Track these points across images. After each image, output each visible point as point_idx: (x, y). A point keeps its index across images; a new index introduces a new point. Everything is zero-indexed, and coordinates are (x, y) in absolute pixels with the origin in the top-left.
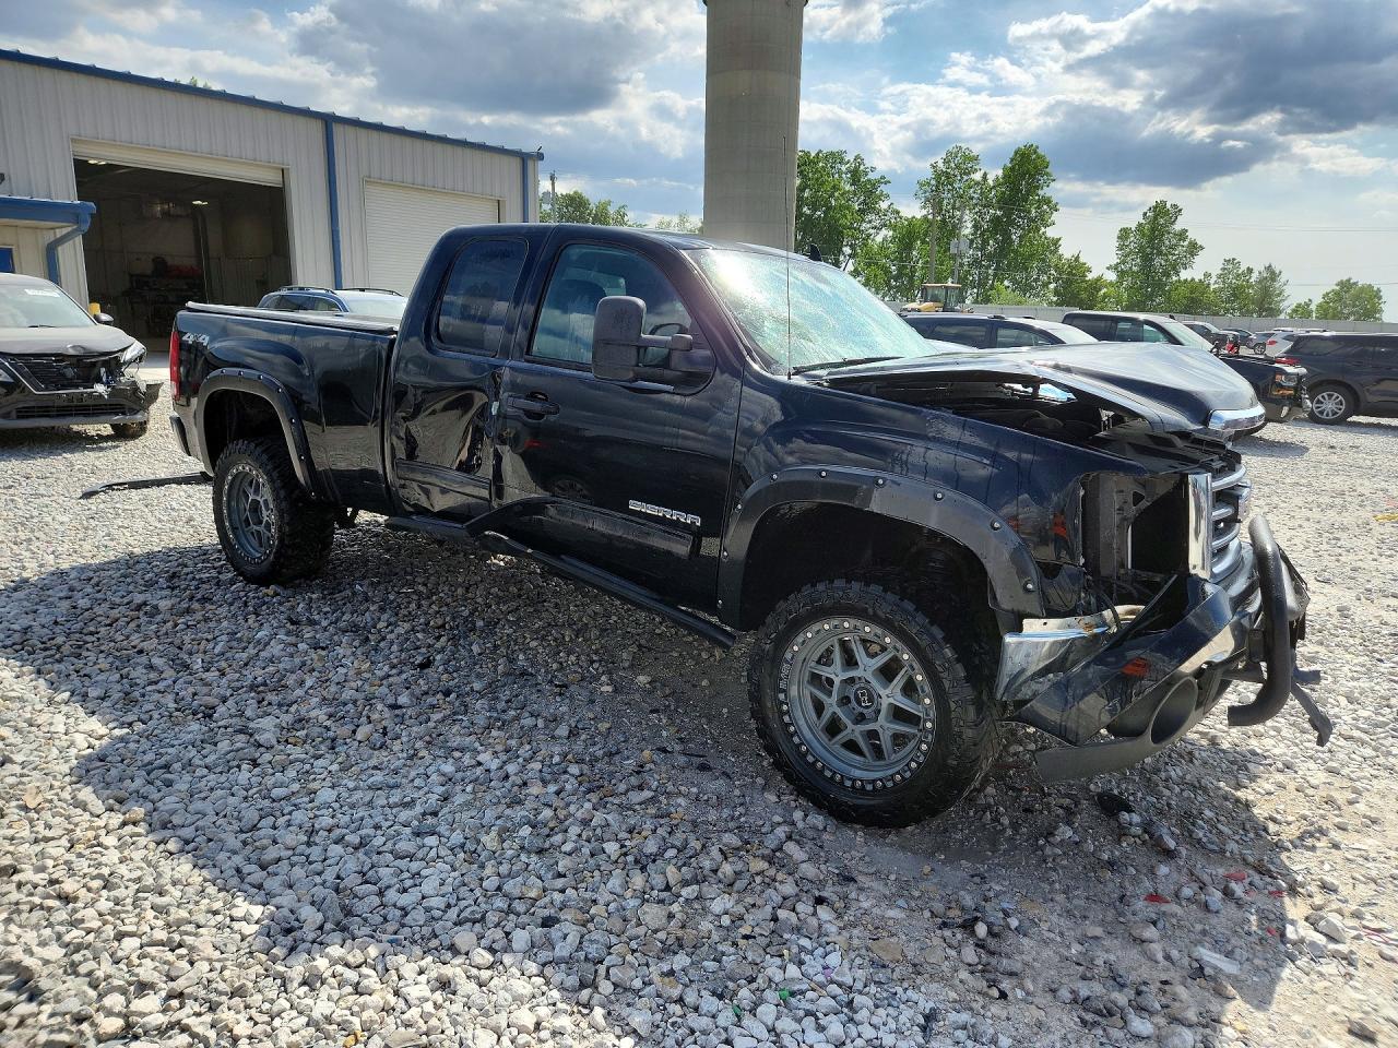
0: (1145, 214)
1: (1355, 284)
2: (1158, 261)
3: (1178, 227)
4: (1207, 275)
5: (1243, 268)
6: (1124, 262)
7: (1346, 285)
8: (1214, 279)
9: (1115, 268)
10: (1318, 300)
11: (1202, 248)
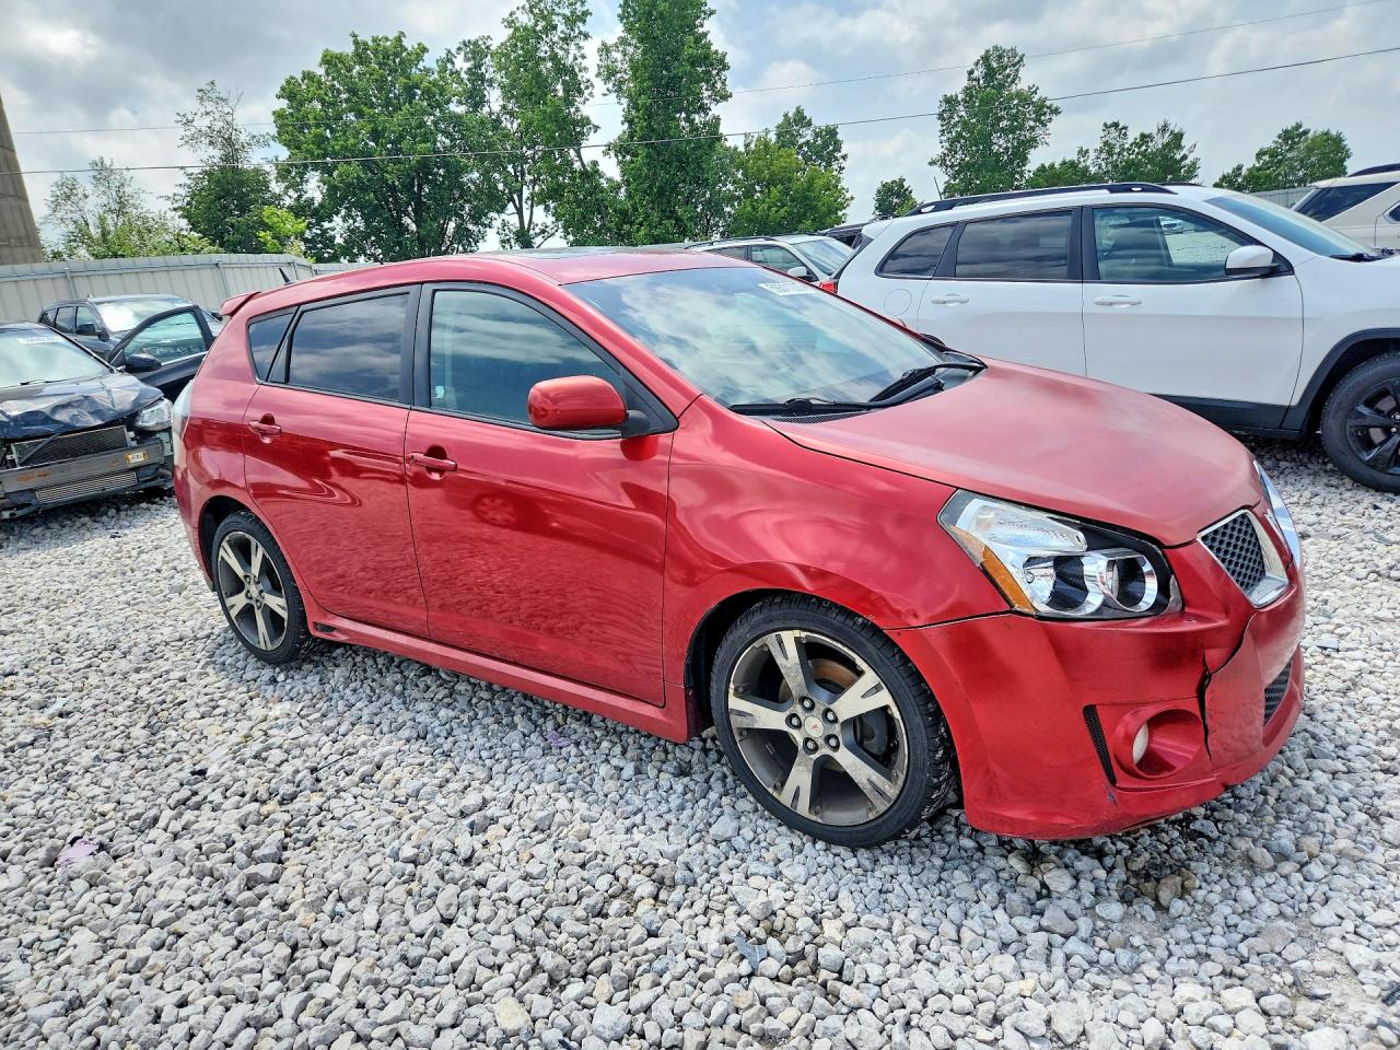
0: (971, 73)
1: (1306, 133)
2: (1000, 143)
3: (1022, 85)
4: (1083, 153)
5: (1133, 135)
6: (952, 150)
7: (1291, 136)
8: (1092, 155)
9: (942, 161)
10: (1249, 162)
11: (1056, 111)
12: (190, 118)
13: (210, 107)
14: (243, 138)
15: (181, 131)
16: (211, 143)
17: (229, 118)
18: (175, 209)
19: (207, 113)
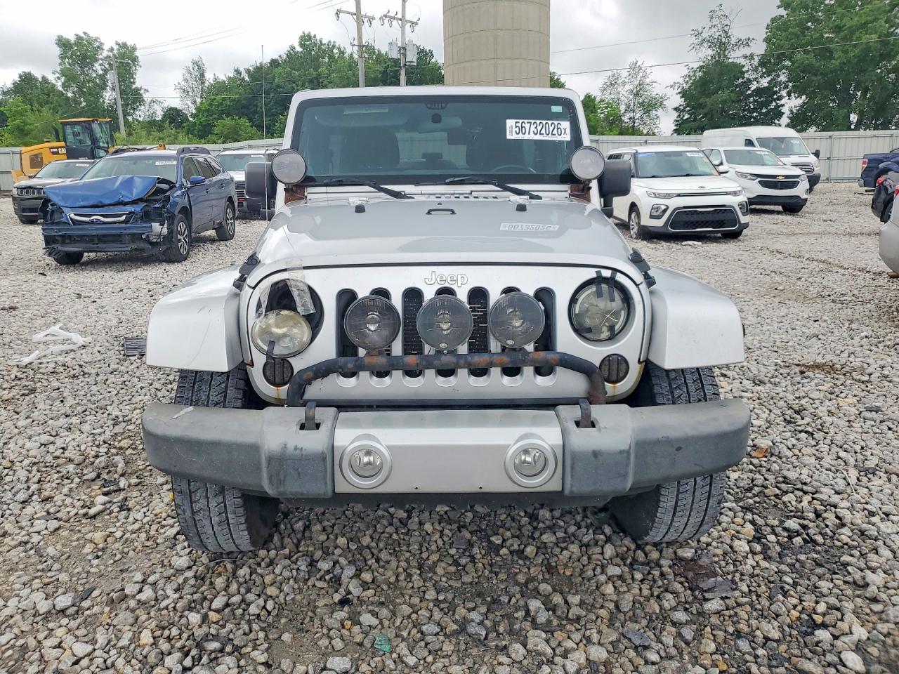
12: (700, 31)
13: (715, 21)
14: (733, 41)
15: (693, 40)
16: (710, 47)
17: (726, 28)
18: (679, 93)
19: (715, 26)
